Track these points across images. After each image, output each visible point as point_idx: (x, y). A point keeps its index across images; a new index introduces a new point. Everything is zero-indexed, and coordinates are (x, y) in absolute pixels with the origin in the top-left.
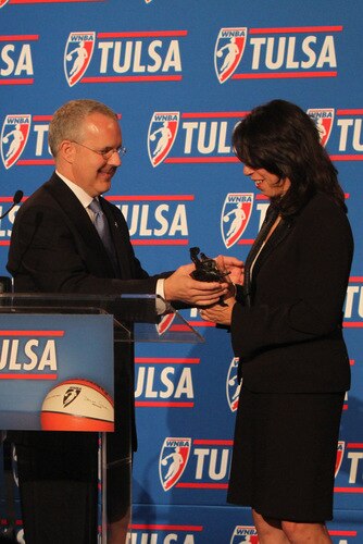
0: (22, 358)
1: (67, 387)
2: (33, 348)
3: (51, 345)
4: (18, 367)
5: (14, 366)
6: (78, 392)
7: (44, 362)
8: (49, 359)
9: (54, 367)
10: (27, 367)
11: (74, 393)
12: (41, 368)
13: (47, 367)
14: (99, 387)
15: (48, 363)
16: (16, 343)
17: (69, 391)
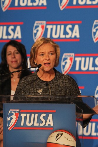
0: (39, 121)
1: (57, 133)
2: (44, 117)
3: (51, 116)
4: (37, 125)
5: (36, 124)
6: (62, 135)
7: (48, 123)
8: (50, 121)
9: (52, 125)
10: (41, 125)
11: (60, 135)
12: (47, 125)
13: (49, 125)
14: (70, 133)
15: (49, 123)
16: (37, 115)
17: (58, 134)
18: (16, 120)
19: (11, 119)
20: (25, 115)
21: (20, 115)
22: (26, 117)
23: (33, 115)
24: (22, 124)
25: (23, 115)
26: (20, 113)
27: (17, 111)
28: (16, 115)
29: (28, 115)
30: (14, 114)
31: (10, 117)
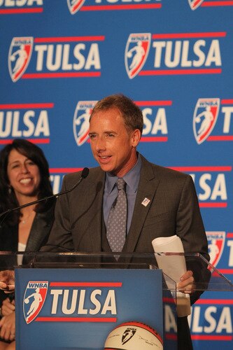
0: (89, 305)
1: (125, 328)
2: (97, 296)
3: (111, 294)
4: (85, 312)
5: (82, 311)
6: (134, 332)
7: (106, 308)
8: (110, 305)
9: (114, 312)
10: (93, 312)
11: (130, 333)
12: (104, 312)
13: (109, 312)
14: (151, 328)
15: (109, 308)
16: (83, 292)
17: (127, 331)
18: (41, 303)
19: (32, 300)
20: (60, 292)
21: (49, 291)
22: (61, 297)
23: (75, 292)
24: (54, 311)
25: (56, 293)
26: (50, 288)
27: (44, 284)
28: (42, 292)
29: (67, 292)
30: (38, 290)
31: (29, 297)
